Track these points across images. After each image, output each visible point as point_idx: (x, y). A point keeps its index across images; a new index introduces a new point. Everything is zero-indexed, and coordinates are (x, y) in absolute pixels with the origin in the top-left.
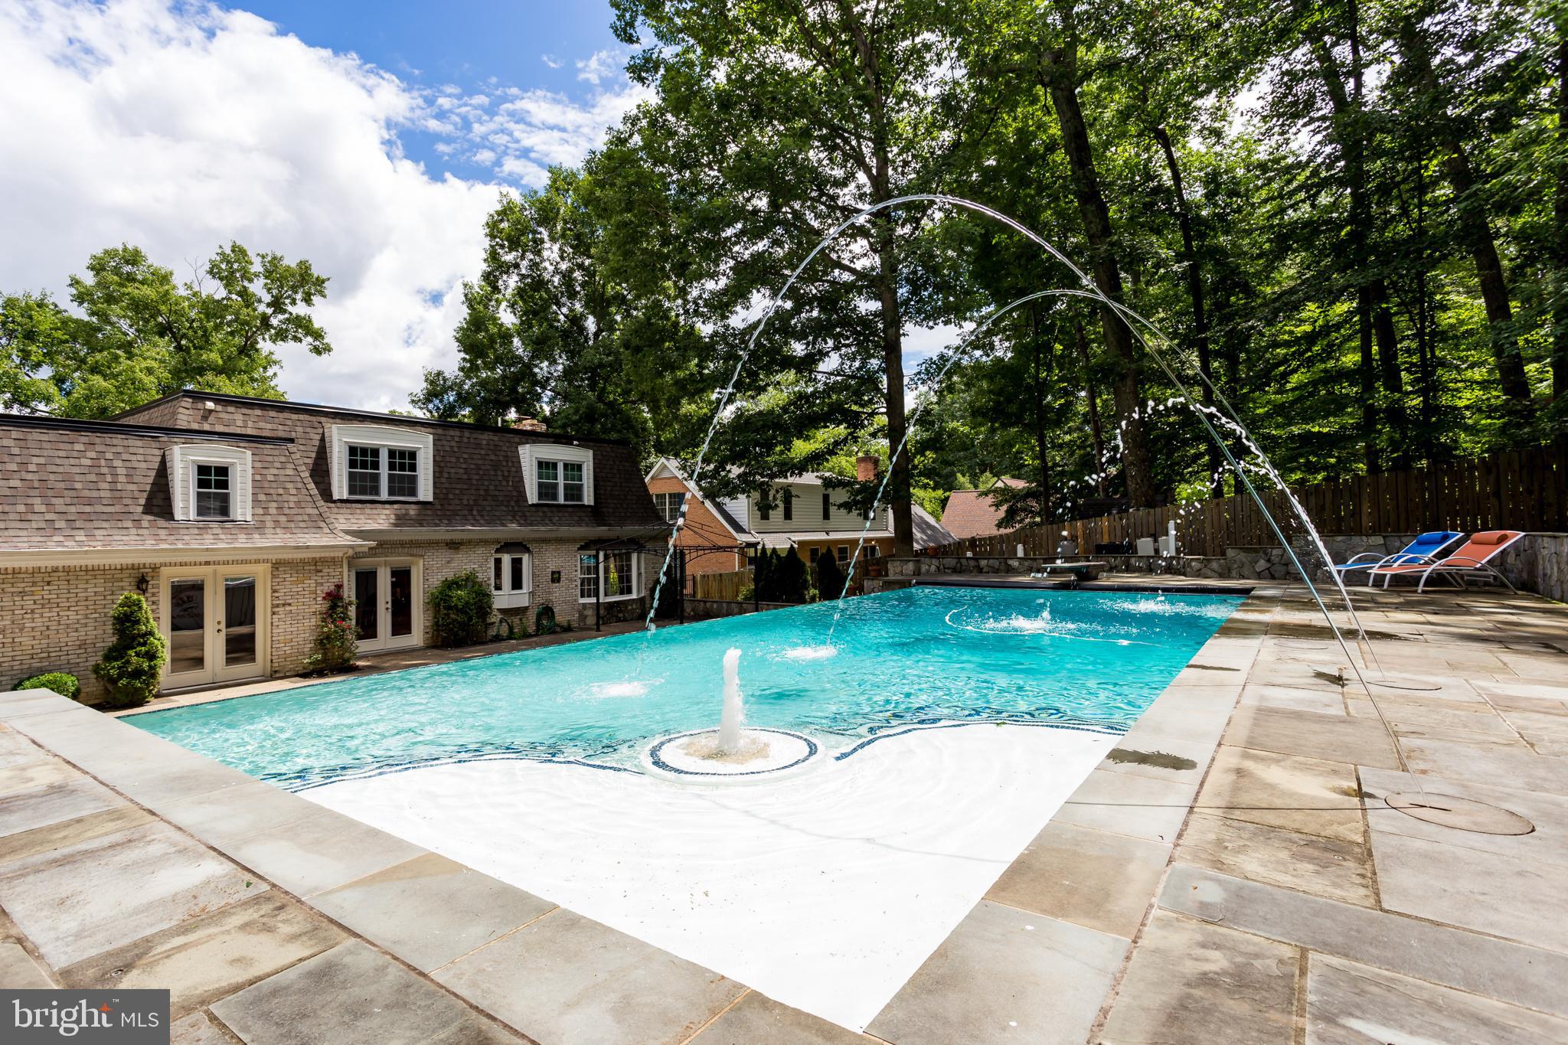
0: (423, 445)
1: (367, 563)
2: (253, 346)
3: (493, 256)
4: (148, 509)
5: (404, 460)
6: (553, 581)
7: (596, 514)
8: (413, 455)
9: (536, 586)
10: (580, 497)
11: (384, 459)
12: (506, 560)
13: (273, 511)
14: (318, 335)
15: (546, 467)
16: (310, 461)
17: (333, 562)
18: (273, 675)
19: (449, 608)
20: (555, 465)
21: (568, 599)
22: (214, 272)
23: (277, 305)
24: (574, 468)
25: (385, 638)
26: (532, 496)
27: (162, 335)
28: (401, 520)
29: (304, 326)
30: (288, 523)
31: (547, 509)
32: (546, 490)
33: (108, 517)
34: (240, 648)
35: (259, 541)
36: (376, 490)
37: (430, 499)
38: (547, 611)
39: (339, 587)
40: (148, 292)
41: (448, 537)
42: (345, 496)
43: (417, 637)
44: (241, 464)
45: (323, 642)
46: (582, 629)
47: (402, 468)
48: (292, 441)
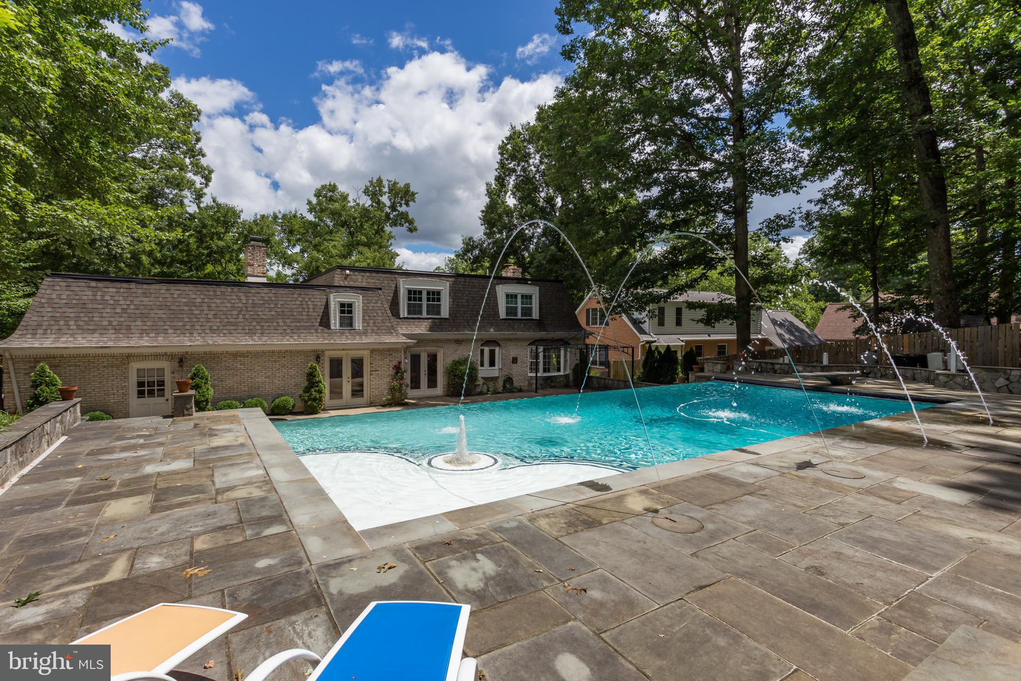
0: (444, 288)
1: (416, 350)
2: (382, 230)
3: (502, 165)
4: (321, 325)
5: (434, 296)
6: (513, 362)
7: (540, 324)
8: (439, 293)
9: (503, 365)
10: (530, 315)
11: (424, 296)
12: (487, 350)
13: (371, 324)
14: (411, 222)
15: (511, 297)
16: (390, 298)
17: (397, 350)
18: (371, 404)
19: (455, 376)
20: (516, 296)
21: (523, 373)
22: (366, 192)
23: (393, 208)
24: (527, 298)
25: (424, 390)
26: (502, 314)
27: (343, 227)
28: (431, 329)
29: (404, 217)
30: (377, 331)
31: (511, 321)
32: (511, 311)
33: (306, 328)
34: (358, 391)
35: (365, 340)
36: (420, 312)
37: (447, 317)
38: (509, 380)
39: (400, 363)
40: (337, 205)
41: (456, 337)
42: (406, 316)
43: (439, 390)
44: (358, 301)
45: (392, 390)
46: (528, 391)
47: (433, 300)
48: (380, 289)
